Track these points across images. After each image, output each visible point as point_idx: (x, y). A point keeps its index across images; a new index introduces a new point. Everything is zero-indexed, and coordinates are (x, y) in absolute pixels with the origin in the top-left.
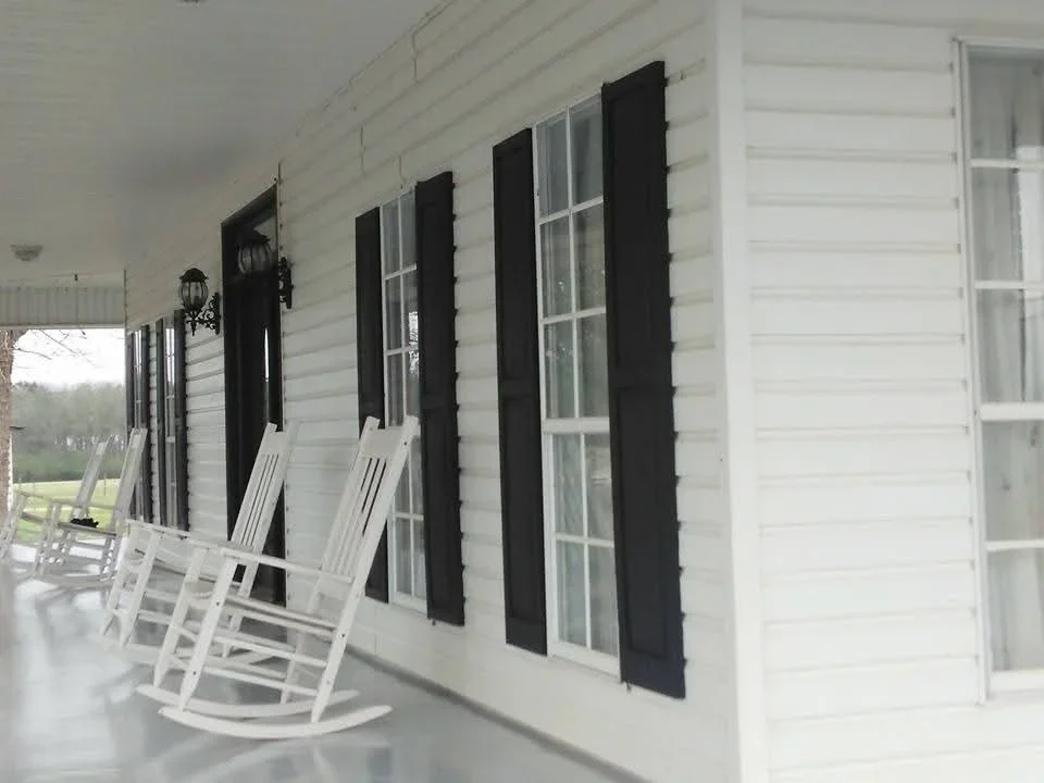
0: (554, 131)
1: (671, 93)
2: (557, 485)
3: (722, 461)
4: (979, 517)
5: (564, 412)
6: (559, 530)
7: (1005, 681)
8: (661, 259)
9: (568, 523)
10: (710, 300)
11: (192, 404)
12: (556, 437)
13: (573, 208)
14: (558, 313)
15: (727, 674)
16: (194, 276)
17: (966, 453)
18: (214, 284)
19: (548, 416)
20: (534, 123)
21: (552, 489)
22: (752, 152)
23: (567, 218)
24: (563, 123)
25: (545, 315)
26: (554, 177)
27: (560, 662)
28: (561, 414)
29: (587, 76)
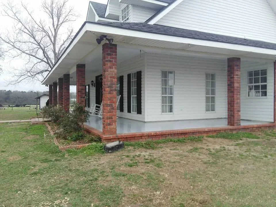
0: (133, 74)
1: (142, 73)
4: (161, 102)
7: (163, 113)
8: (141, 84)
9: (133, 103)
10: (144, 87)
11: (90, 94)
12: (132, 97)
13: (134, 80)
14: (132, 87)
16: (92, 81)
17: (161, 98)
18: (95, 82)
19: (131, 95)
20: (131, 73)
22: (147, 78)
26: (133, 77)
27: (132, 113)
28: (133, 95)
29: (135, 71)
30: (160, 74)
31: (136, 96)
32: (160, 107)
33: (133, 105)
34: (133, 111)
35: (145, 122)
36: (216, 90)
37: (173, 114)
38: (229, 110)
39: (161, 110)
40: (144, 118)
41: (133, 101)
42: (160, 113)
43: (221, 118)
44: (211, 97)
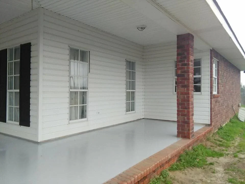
0: (11, 50)
1: (32, 47)
2: (9, 99)
3: (38, 96)
4: (69, 102)
5: (11, 88)
6: (9, 105)
7: (71, 121)
9: (11, 104)
10: (37, 75)
12: (9, 92)
13: (14, 61)
14: (10, 75)
15: (37, 123)
19: (8, 89)
20: (8, 48)
21: (8, 100)
22: (44, 56)
23: (13, 62)
24: (13, 49)
25: (8, 75)
26: (11, 55)
27: (8, 123)
28: (10, 89)
29: (18, 43)
30: (68, 52)
31: (18, 91)
32: (67, 111)
33: (11, 109)
34: (11, 120)
35: (37, 143)
36: (136, 83)
37: (87, 120)
38: (180, 113)
39: (67, 116)
40: (36, 135)
41: (10, 99)
42: (67, 121)
43: (140, 119)
44: (132, 92)
